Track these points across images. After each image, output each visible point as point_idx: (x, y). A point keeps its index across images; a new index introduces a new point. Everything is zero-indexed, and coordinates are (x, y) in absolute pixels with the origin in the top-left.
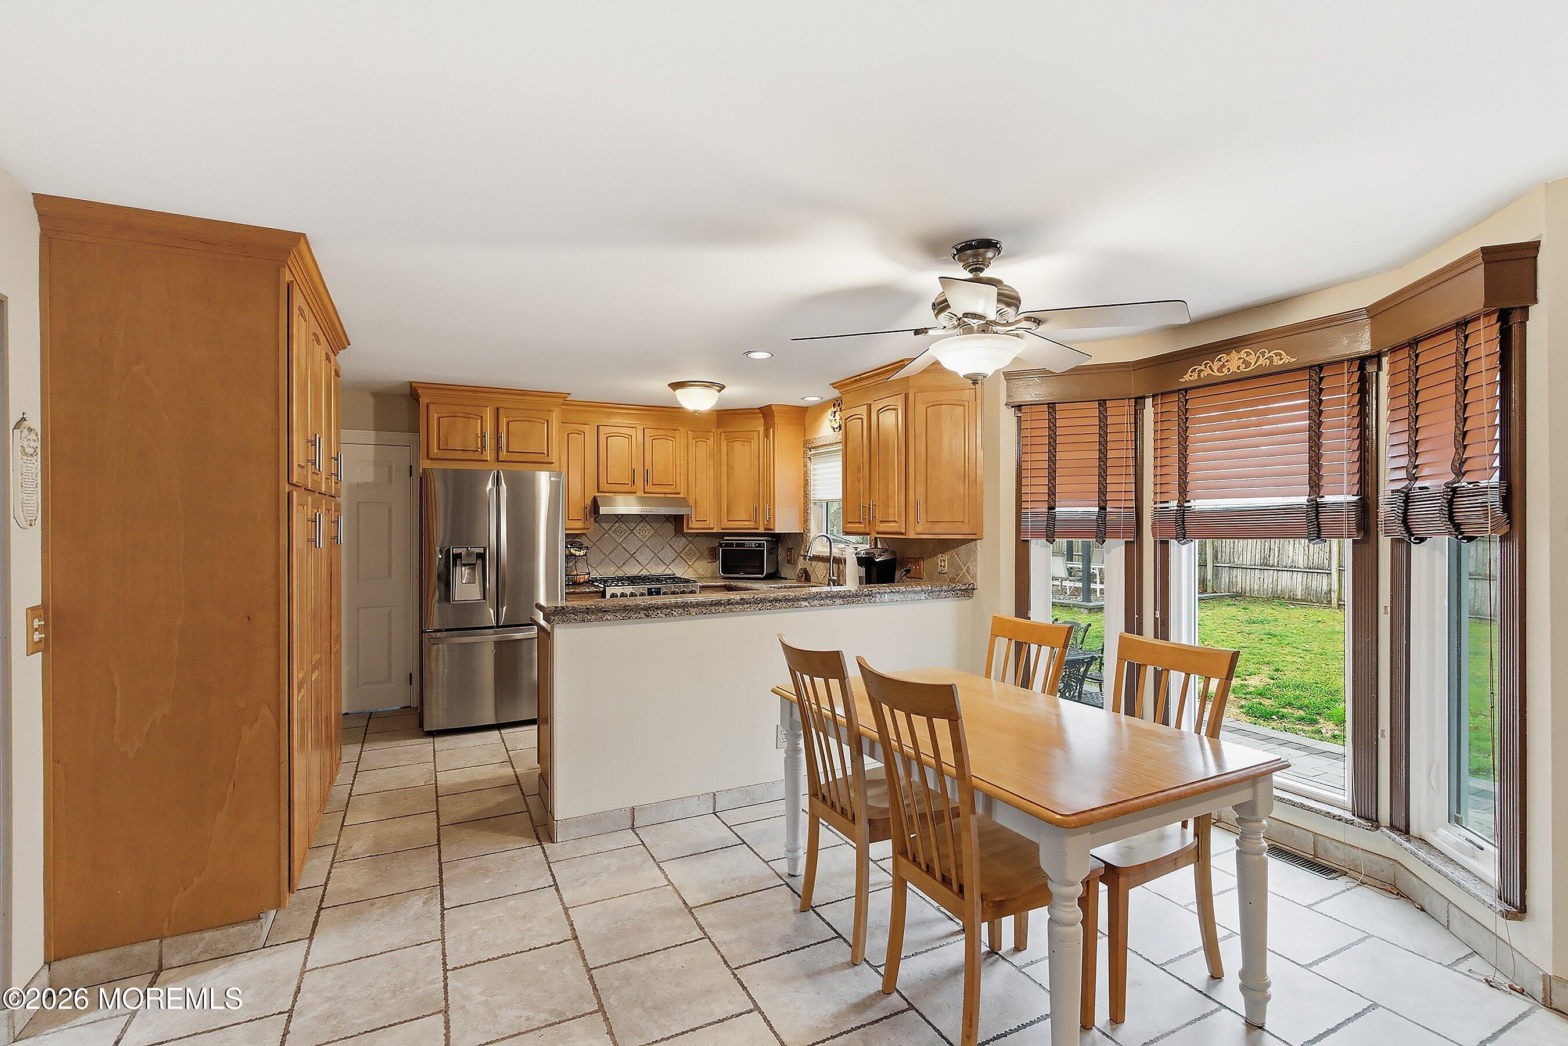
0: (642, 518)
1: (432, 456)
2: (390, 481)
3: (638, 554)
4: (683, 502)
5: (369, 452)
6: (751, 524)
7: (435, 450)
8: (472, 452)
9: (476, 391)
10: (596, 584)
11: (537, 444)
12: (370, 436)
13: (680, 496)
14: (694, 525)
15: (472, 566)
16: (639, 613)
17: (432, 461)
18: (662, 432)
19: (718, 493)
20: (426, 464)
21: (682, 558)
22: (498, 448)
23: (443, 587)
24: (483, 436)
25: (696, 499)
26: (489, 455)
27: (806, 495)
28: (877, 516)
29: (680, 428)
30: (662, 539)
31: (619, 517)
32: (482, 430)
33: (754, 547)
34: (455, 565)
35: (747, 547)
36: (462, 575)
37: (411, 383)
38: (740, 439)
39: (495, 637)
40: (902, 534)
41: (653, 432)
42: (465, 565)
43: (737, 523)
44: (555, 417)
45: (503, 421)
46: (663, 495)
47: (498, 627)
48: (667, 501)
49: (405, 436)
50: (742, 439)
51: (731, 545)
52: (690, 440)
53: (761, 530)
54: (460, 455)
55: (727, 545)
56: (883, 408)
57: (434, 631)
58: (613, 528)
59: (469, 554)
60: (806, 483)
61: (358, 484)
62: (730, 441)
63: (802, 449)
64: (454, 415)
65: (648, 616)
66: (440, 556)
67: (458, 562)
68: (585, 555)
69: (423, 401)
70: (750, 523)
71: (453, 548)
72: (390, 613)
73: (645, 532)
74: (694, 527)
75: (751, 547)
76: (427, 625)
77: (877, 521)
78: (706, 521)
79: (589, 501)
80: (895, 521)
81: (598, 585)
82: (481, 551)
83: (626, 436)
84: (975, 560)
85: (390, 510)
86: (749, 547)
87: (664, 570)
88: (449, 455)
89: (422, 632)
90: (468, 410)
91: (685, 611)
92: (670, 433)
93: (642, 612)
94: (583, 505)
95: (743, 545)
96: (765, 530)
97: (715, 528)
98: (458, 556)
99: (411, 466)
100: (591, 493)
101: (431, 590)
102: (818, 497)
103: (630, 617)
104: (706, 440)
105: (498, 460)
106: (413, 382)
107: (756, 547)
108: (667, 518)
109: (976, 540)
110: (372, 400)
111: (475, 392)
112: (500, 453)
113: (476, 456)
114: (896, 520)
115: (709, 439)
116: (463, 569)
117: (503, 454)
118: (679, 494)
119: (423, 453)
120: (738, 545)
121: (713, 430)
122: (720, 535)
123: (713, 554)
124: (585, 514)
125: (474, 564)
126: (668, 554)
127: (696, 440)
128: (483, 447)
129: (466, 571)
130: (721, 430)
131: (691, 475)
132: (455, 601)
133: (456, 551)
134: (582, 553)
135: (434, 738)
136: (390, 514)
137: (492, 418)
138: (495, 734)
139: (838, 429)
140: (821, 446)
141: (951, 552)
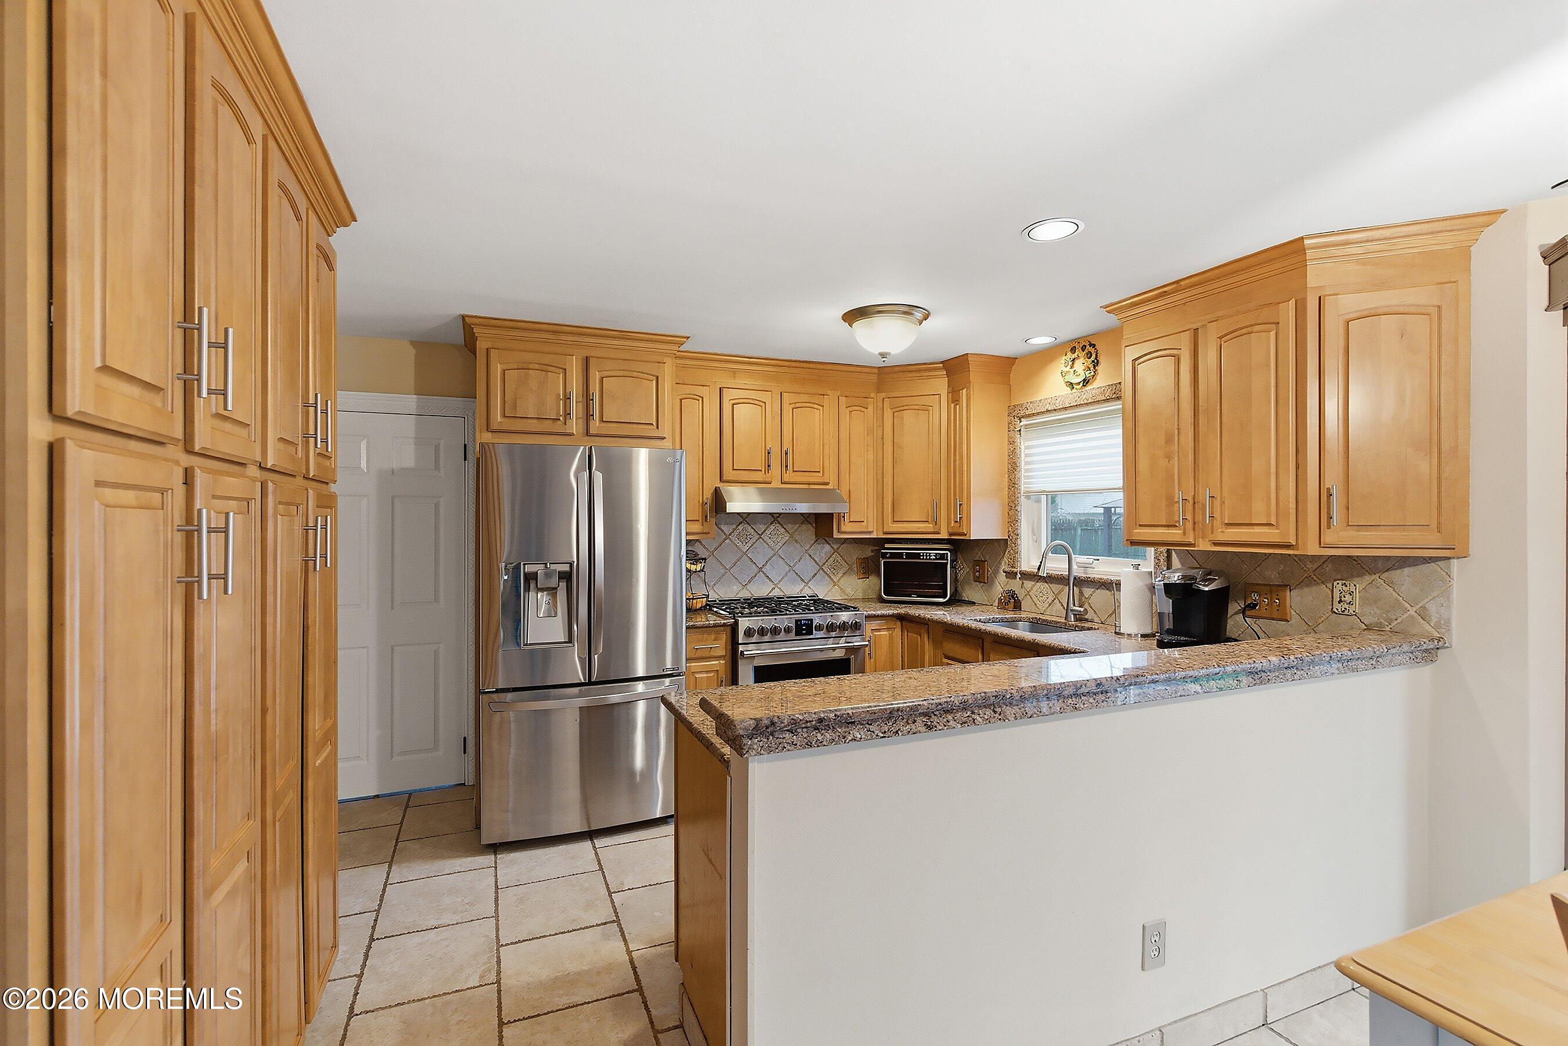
0: (774, 518)
1: (494, 426)
2: (437, 467)
3: (768, 566)
4: (829, 495)
5: (409, 424)
6: (930, 527)
7: (497, 417)
8: (550, 422)
9: (556, 330)
10: (715, 609)
11: (641, 411)
12: (410, 402)
13: (828, 487)
14: (848, 529)
15: (552, 591)
16: (915, 721)
17: (493, 433)
18: (803, 398)
19: (880, 482)
20: (487, 437)
21: (824, 572)
22: (588, 416)
23: (510, 625)
24: (567, 398)
25: (850, 490)
26: (575, 425)
27: (1013, 484)
28: (1217, 515)
29: (829, 392)
30: (798, 546)
31: (744, 516)
32: (565, 390)
33: (934, 559)
34: (527, 589)
35: (923, 559)
36: (537, 603)
37: (463, 317)
38: (912, 407)
39: (582, 702)
40: (1288, 546)
41: (794, 398)
42: (542, 590)
43: (905, 525)
44: (668, 372)
45: (595, 376)
46: (806, 486)
47: (590, 683)
48: (812, 494)
49: (458, 402)
50: (916, 407)
51: (900, 556)
52: (843, 408)
53: (944, 535)
54: (534, 425)
55: (893, 556)
56: (1235, 331)
57: (498, 691)
58: (736, 533)
59: (548, 575)
60: (1013, 467)
61: (393, 470)
62: (897, 410)
63: (1006, 419)
64: (525, 366)
65: (929, 728)
66: (506, 578)
67: (532, 585)
68: (702, 570)
69: (481, 345)
70: (927, 525)
71: (524, 565)
72: (436, 653)
73: (777, 536)
74: (848, 530)
75: (930, 559)
76: (486, 684)
77: (1217, 523)
78: (863, 521)
79: (708, 494)
80: (1269, 525)
81: (716, 612)
82: (566, 568)
83: (757, 402)
84: (1447, 593)
85: (437, 506)
86: (926, 559)
87: (802, 590)
88: (519, 425)
89: (479, 692)
90: (547, 359)
91: (995, 712)
92: (816, 399)
93: (919, 720)
94: (701, 500)
95: (918, 556)
96: (951, 535)
97: (875, 533)
98: (531, 577)
99: (465, 445)
100: (712, 482)
101: (493, 630)
102: (1037, 486)
103: (897, 732)
104: (863, 409)
105: (587, 433)
106: (467, 316)
107: (936, 559)
108: (805, 518)
109: (1450, 558)
110: (412, 351)
111: (554, 332)
112: (591, 423)
113: (558, 427)
114: (1273, 521)
115: (867, 408)
116: (539, 595)
117: (595, 425)
118: (828, 484)
119: (481, 422)
120: (909, 555)
121: (872, 395)
122: (880, 542)
123: (867, 568)
124: (704, 511)
125: (556, 589)
126: (807, 567)
127: (850, 409)
128: (567, 414)
129: (543, 597)
130: (883, 395)
131: (844, 456)
132: (527, 645)
133: (529, 568)
134: (699, 567)
135: (495, 855)
136: (437, 514)
137: (580, 376)
138: (587, 845)
139: (1081, 384)
140: (1043, 413)
141: (1368, 578)
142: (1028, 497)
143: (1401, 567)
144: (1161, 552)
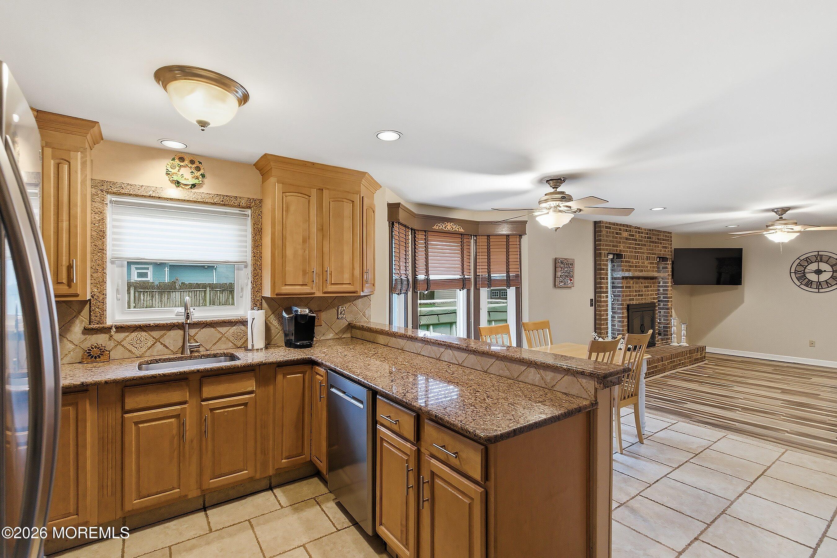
80: (350, 284)
84: (370, 307)
102: (126, 254)
139: (190, 187)
140: (145, 196)
141: (349, 304)
142: (112, 263)
143: (358, 299)
144: (258, 300)
